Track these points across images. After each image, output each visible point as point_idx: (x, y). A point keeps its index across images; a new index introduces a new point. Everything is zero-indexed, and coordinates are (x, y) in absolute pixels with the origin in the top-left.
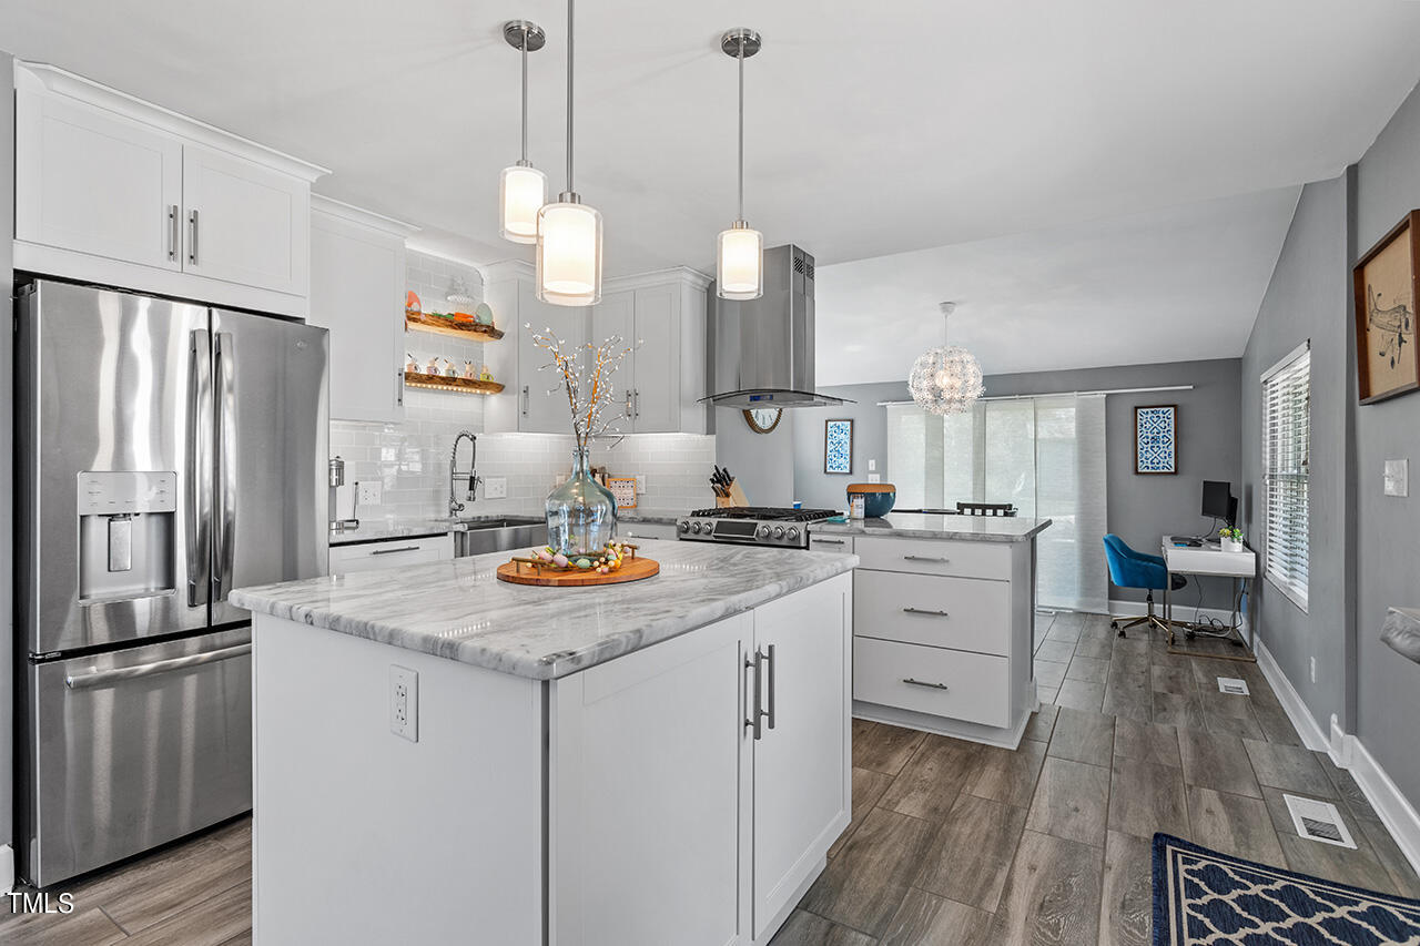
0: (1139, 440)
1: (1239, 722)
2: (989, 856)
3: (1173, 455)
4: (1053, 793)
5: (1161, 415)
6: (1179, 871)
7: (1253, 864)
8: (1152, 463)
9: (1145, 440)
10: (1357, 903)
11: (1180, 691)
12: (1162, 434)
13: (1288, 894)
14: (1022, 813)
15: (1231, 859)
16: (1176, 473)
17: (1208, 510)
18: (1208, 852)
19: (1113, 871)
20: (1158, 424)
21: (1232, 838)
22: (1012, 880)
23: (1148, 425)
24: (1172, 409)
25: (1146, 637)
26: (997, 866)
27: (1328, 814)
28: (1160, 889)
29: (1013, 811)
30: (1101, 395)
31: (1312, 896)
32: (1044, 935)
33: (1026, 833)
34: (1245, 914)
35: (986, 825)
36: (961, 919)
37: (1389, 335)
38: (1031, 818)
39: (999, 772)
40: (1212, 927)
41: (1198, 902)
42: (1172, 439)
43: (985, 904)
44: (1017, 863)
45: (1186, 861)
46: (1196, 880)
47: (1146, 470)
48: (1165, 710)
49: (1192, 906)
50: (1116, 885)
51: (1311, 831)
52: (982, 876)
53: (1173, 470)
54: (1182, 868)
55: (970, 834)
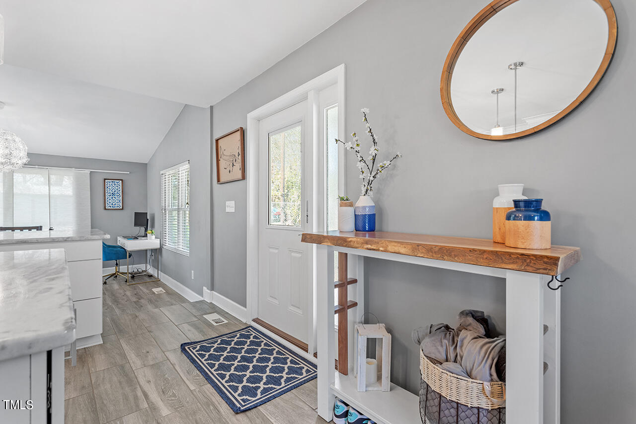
0: (106, 194)
1: (168, 301)
2: (127, 390)
3: (121, 201)
4: (134, 351)
5: (116, 184)
6: (194, 353)
7: (210, 339)
8: (112, 205)
9: (109, 194)
10: (237, 335)
11: (142, 298)
12: (116, 192)
13: (223, 342)
14: (127, 365)
15: (204, 341)
16: (122, 209)
17: (137, 224)
18: (197, 342)
19: (176, 364)
20: (114, 187)
21: (200, 335)
22: (144, 391)
23: (110, 188)
24: (121, 181)
25: (114, 282)
26: (134, 390)
27: (216, 316)
28: (193, 361)
29: (122, 367)
30: (88, 171)
31: (228, 339)
32: (172, 400)
33: (135, 371)
34: (219, 354)
35: (115, 379)
36: (137, 419)
37: (228, 163)
38: (132, 365)
39: (102, 356)
40: (215, 362)
41: (206, 358)
42: (121, 195)
43: (141, 407)
44: (141, 384)
45: (194, 348)
46: (201, 352)
47: (109, 208)
48: (142, 306)
49: (205, 360)
50: (181, 368)
51: (217, 323)
52: (131, 399)
53: (121, 208)
54: (194, 351)
55: (111, 386)
